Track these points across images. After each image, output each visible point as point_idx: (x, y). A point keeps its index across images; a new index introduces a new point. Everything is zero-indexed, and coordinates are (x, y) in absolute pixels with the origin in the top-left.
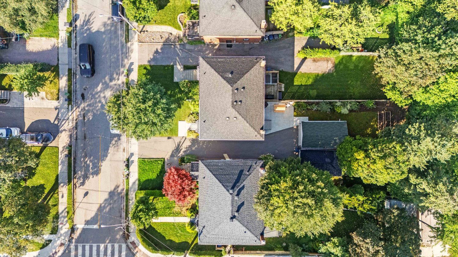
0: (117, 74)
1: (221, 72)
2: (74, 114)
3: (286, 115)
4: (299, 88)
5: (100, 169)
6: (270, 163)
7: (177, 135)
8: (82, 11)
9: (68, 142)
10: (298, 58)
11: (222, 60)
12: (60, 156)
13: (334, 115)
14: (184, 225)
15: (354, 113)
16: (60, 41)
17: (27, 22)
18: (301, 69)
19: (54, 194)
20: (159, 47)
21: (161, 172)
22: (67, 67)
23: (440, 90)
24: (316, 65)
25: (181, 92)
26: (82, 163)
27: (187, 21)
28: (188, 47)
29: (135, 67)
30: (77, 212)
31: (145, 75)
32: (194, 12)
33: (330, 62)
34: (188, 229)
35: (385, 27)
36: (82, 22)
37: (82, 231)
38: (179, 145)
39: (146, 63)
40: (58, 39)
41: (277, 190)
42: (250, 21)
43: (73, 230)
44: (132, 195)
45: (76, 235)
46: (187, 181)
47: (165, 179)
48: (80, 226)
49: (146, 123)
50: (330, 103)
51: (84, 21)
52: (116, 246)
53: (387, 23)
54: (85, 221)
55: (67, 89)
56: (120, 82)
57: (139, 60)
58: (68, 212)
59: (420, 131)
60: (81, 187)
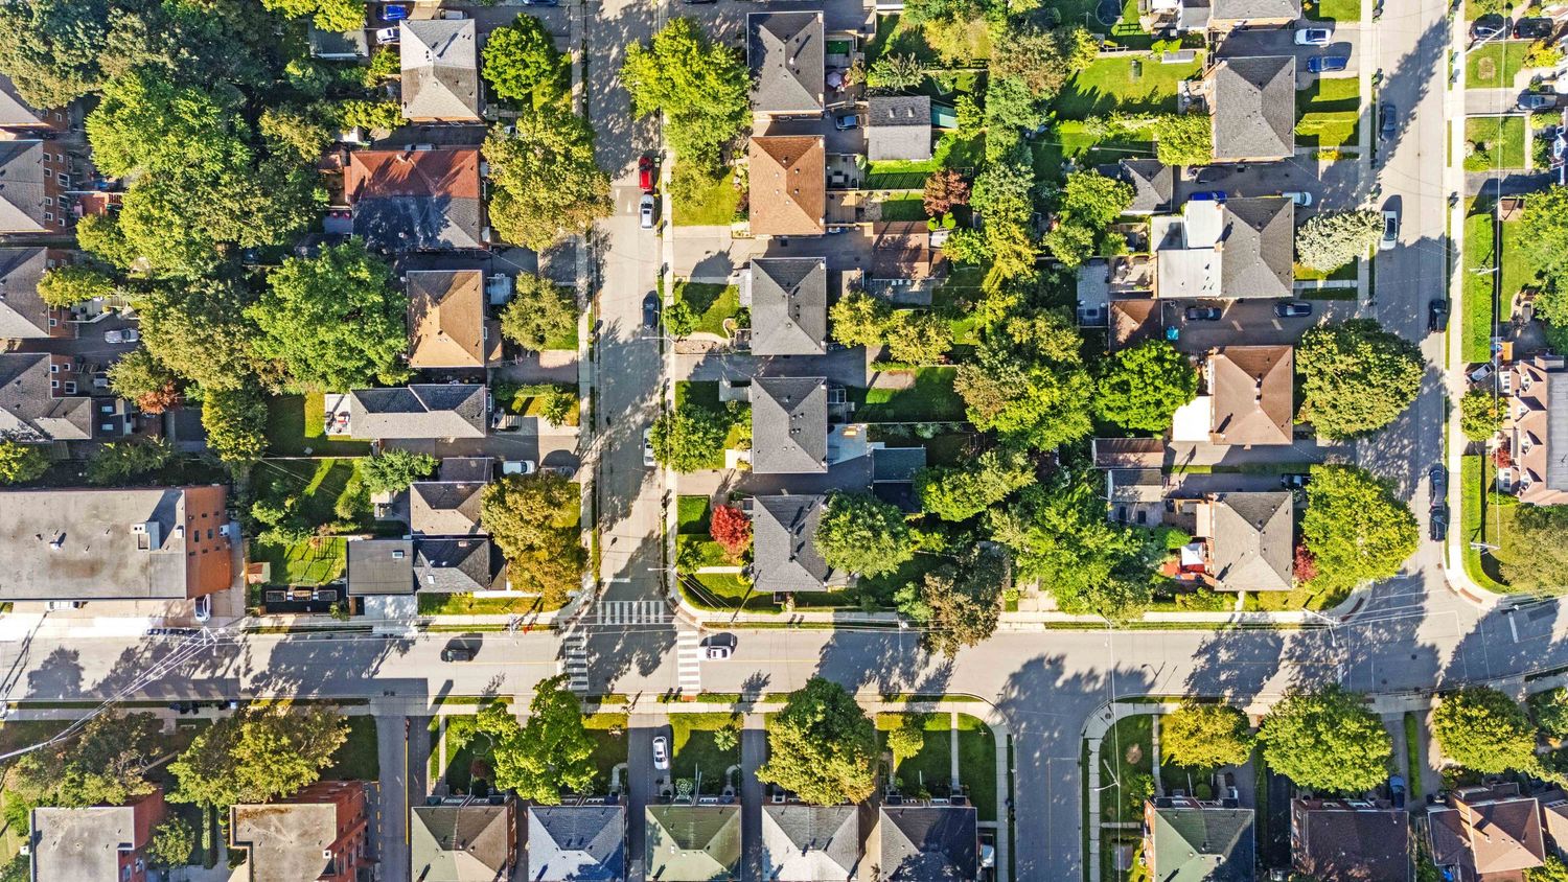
0: (650, 393)
1: (777, 397)
2: (598, 443)
3: (857, 440)
4: (872, 408)
5: (631, 511)
6: (835, 498)
7: (725, 467)
8: (606, 317)
9: (592, 477)
10: (870, 372)
11: (776, 380)
12: (582, 495)
13: (916, 440)
14: (735, 575)
15: (939, 438)
16: (580, 353)
17: (546, 337)
18: (874, 384)
20: (701, 359)
21: (705, 512)
22: (589, 386)
24: (891, 380)
25: (728, 414)
26: (608, 504)
27: (734, 326)
28: (736, 358)
29: (672, 384)
30: (604, 562)
31: (685, 393)
32: (744, 317)
33: (908, 377)
34: (741, 581)
36: (606, 329)
37: (610, 586)
38: (726, 479)
39: (685, 379)
40: (578, 352)
41: (837, 524)
42: (808, 339)
43: (599, 585)
44: (671, 542)
45: (605, 589)
46: (739, 521)
47: (712, 519)
48: (608, 580)
49: (694, 456)
50: (908, 425)
51: (609, 328)
52: (652, 603)
53: (980, 327)
54: (614, 574)
55: (589, 412)
56: (653, 403)
57: (677, 375)
60: (608, 532)
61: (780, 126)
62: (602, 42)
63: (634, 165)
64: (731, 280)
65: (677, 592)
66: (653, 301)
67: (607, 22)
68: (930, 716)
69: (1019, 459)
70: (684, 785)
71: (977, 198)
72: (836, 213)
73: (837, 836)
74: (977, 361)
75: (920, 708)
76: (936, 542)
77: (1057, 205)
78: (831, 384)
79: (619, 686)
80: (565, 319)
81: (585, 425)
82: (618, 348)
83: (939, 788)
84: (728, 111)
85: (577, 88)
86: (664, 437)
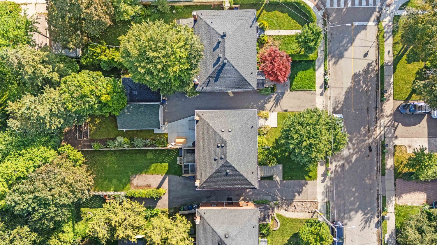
0: (337, 171)
1: (237, 174)
2: (378, 132)
3: (175, 134)
4: (164, 160)
5: (352, 79)
6: (189, 89)
7: (278, 113)
8: (372, 231)
9: (384, 105)
10: (165, 188)
11: (236, 186)
12: (392, 91)
13: (130, 136)
14: (271, 28)
15: (112, 137)
16: (394, 202)
17: (426, 220)
18: (162, 178)
19: (398, 54)
20: (297, 197)
21: (294, 78)
22: (386, 177)
23: (33, 160)
24: (148, 182)
25: (275, 155)
26: (371, 84)
27: (270, 222)
28: (269, 198)
29: (320, 178)
30: (374, 38)
31: (310, 171)
32: (264, 231)
33: (135, 185)
34: (266, 24)
35: (84, 218)
36: (372, 221)
37: (369, 19)
38: (277, 104)
39: (309, 182)
40: (396, 204)
41: (182, 64)
42: (211, 223)
43: (378, 20)
44: (321, 55)
45: (375, 15)
46: (268, 70)
47: (289, 72)
48: (371, 24)
49: (309, 124)
50: (134, 146)
51: (370, 222)
52: (335, 6)
53: (82, 222)
54: (366, 29)
55: (386, 157)
56: (334, 164)
57: (316, 185)
58: (383, 37)
59: (50, 122)
60: (370, 62)
65: (318, 15)
78: (193, 181)
82: (362, 208)
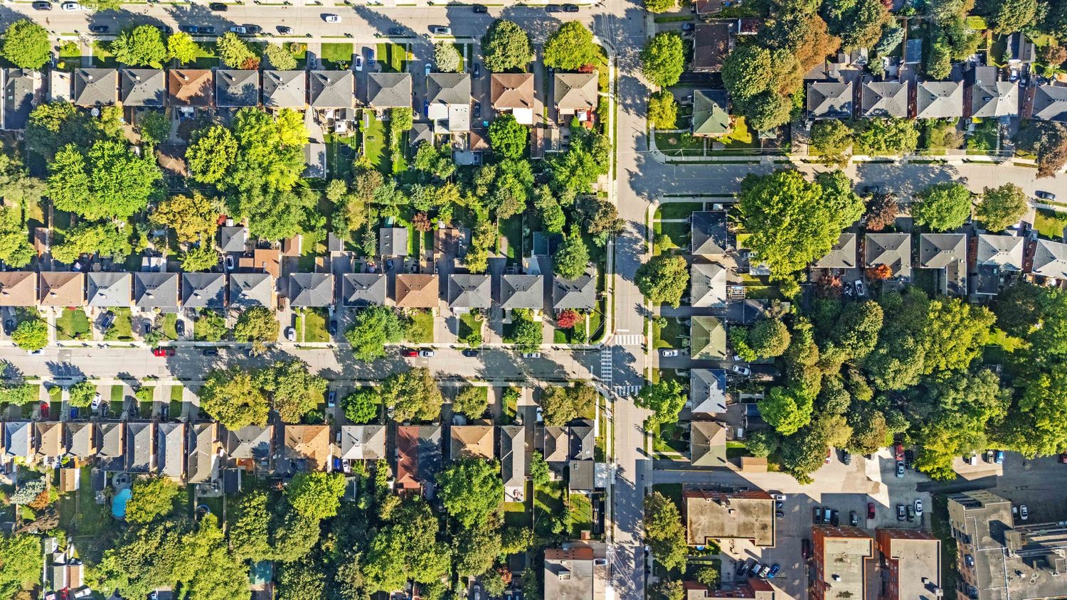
0: (508, 355)
1: (509, 297)
2: (530, 379)
3: (530, 263)
4: (516, 255)
5: (560, 364)
7: (541, 322)
8: (473, 374)
9: (545, 382)
10: (500, 256)
11: (503, 296)
12: (552, 386)
13: (530, 237)
14: (590, 318)
15: (530, 226)
16: (489, 386)
18: (506, 254)
20: (493, 332)
21: (561, 330)
22: (504, 382)
24: (504, 247)
25: (518, 319)
26: (557, 375)
27: (479, 315)
28: (493, 315)
29: (504, 345)
30: (583, 377)
31: (508, 339)
32: (474, 311)
33: (503, 239)
37: (595, 375)
38: (547, 321)
39: (502, 339)
41: (564, 270)
42: (483, 283)
43: (594, 380)
44: (574, 346)
46: (564, 315)
47: (564, 327)
48: (592, 376)
49: (534, 334)
50: (524, 239)
51: (478, 372)
52: (603, 356)
54: (589, 373)
55: (516, 382)
56: (512, 353)
57: (500, 342)
59: (538, 203)
60: (570, 375)
61: (391, 294)
62: (352, 372)
63: (407, 359)
64: (458, 317)
65: (597, 344)
66: (467, 353)
67: (344, 370)
68: (655, 231)
69: (537, 192)
70: (685, 343)
71: (425, 208)
72: (430, 270)
73: (705, 274)
74: (495, 209)
75: (651, 236)
76: (575, 228)
77: (428, 174)
78: (505, 273)
79: (640, 372)
80: (474, 391)
81: (522, 384)
82: (487, 369)
83: (687, 228)
84: (384, 315)
85: (372, 384)
86: (526, 347)
